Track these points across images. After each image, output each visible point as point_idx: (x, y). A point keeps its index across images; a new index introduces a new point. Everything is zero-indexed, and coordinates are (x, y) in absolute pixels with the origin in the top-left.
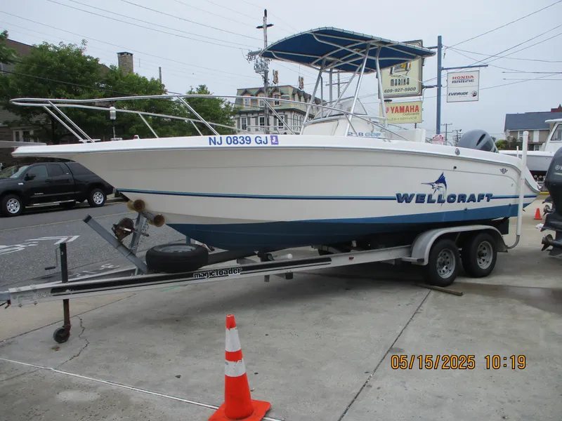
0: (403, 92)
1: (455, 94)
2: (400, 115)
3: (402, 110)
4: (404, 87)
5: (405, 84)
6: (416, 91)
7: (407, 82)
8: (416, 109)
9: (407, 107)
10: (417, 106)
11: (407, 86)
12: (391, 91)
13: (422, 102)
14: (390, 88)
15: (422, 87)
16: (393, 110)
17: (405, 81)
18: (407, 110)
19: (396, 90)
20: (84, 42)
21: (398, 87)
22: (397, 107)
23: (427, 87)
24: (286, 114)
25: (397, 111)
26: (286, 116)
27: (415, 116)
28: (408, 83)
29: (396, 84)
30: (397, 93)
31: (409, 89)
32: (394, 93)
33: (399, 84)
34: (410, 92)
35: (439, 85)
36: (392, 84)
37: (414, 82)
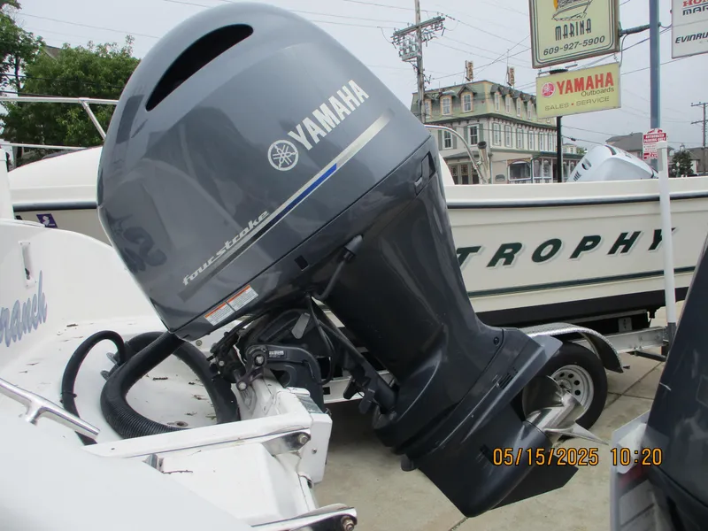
0: (580, 49)
1: (689, 38)
2: (576, 96)
3: (579, 85)
4: (580, 38)
5: (582, 33)
6: (607, 43)
7: (586, 27)
8: (608, 80)
9: (590, 78)
10: (609, 75)
11: (587, 36)
12: (557, 49)
13: (619, 65)
14: (554, 44)
15: (619, 33)
16: (561, 88)
17: (582, 26)
18: (590, 84)
19: (566, 47)
20: (129, 39)
21: (570, 40)
22: (569, 82)
23: (628, 32)
24: (481, 122)
25: (569, 89)
26: (481, 126)
27: (604, 95)
28: (589, 30)
29: (565, 35)
30: (569, 52)
31: (592, 42)
32: (561, 53)
33: (572, 33)
34: (594, 46)
35: (654, 26)
36: (558, 37)
37: (601, 27)
